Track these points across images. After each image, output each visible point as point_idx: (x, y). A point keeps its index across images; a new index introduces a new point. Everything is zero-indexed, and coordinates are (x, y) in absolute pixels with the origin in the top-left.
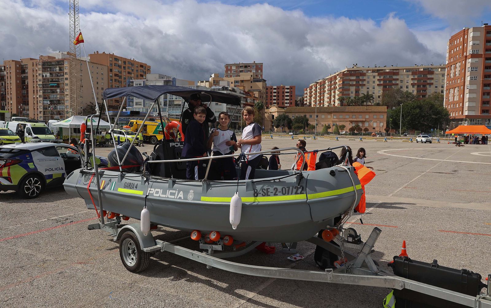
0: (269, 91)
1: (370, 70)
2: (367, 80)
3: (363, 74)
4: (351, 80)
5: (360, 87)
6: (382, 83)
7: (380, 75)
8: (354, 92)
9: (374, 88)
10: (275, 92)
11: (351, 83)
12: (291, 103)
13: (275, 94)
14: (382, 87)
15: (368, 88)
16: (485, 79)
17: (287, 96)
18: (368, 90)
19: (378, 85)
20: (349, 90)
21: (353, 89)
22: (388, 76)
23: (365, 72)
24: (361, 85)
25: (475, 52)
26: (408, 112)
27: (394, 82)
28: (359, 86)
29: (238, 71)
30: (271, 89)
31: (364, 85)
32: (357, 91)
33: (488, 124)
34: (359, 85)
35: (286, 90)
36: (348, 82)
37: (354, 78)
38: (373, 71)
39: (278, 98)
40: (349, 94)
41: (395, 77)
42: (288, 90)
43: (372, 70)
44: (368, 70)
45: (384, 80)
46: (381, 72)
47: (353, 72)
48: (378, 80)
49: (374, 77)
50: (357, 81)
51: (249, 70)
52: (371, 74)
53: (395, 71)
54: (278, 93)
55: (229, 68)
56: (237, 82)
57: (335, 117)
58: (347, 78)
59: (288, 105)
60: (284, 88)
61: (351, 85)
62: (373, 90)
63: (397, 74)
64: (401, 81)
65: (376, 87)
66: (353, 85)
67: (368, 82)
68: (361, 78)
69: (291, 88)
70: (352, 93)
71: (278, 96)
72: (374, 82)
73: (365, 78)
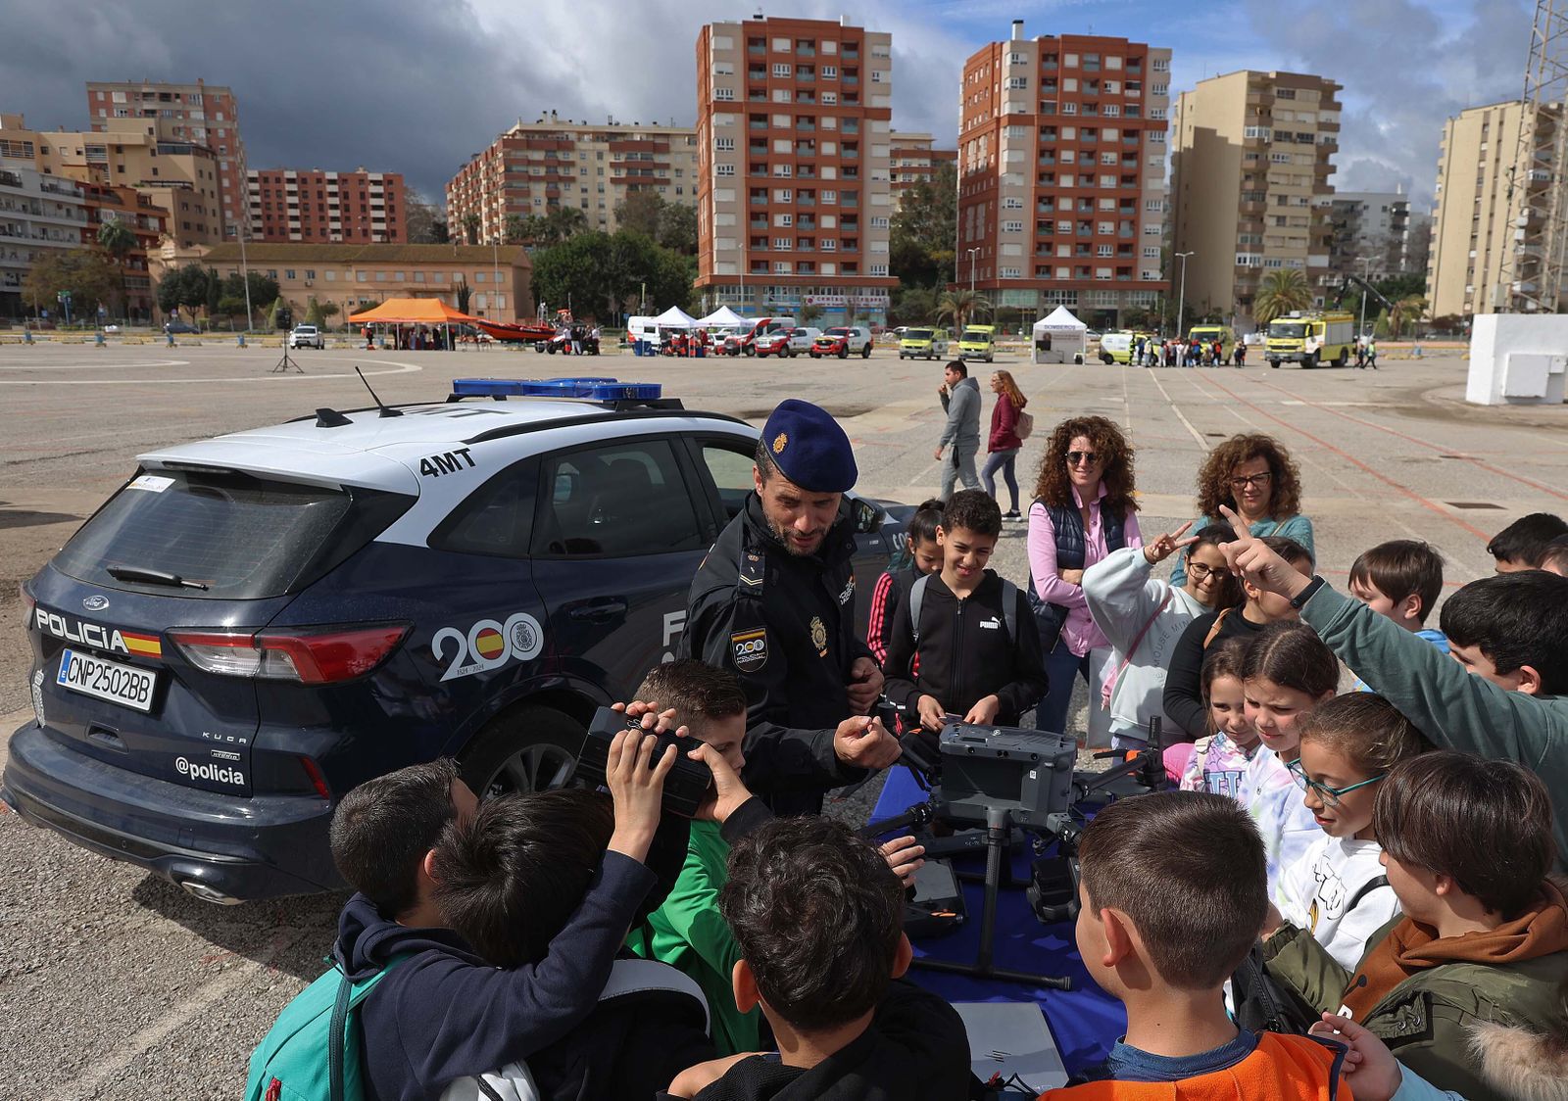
0: (312, 188)
1: (587, 133)
2: (580, 163)
3: (567, 145)
4: (530, 163)
5: (561, 186)
6: (623, 174)
7: (614, 149)
8: (544, 201)
9: (601, 191)
10: (333, 194)
11: (532, 171)
12: (348, 233)
13: (336, 201)
14: (624, 188)
15: (584, 191)
16: (753, 174)
17: (376, 208)
18: (584, 195)
19: (614, 181)
20: (527, 194)
21: (539, 191)
22: (639, 156)
23: (573, 137)
24: (561, 179)
25: (725, 96)
26: (563, 266)
27: (657, 174)
28: (556, 183)
29: (138, 110)
30: (319, 181)
31: (573, 180)
32: (553, 199)
33: (771, 300)
34: (556, 180)
35: (373, 189)
36: (524, 169)
37: (539, 156)
38: (598, 136)
39: (347, 214)
40: (529, 208)
41: (659, 159)
42: (380, 189)
43: (593, 133)
44: (581, 134)
45: (629, 167)
46: (620, 139)
47: (537, 137)
48: (612, 165)
49: (600, 156)
50: (552, 165)
51: (180, 108)
52: (591, 146)
53: (659, 141)
54: (346, 196)
55: (101, 97)
56: (97, 150)
57: (362, 279)
58: (520, 154)
59: (339, 237)
60: (362, 180)
61: (531, 179)
62: (600, 195)
63: (664, 149)
64: (677, 170)
65: (609, 187)
66: (538, 179)
67: (584, 171)
68: (560, 156)
69: (388, 181)
70: (537, 202)
71: (347, 208)
72: (600, 171)
73: (572, 157)
